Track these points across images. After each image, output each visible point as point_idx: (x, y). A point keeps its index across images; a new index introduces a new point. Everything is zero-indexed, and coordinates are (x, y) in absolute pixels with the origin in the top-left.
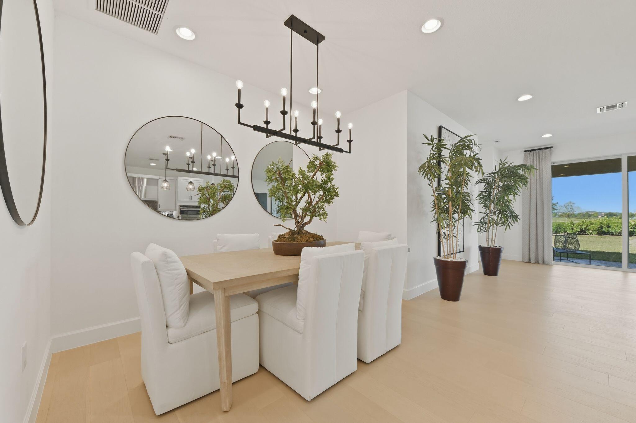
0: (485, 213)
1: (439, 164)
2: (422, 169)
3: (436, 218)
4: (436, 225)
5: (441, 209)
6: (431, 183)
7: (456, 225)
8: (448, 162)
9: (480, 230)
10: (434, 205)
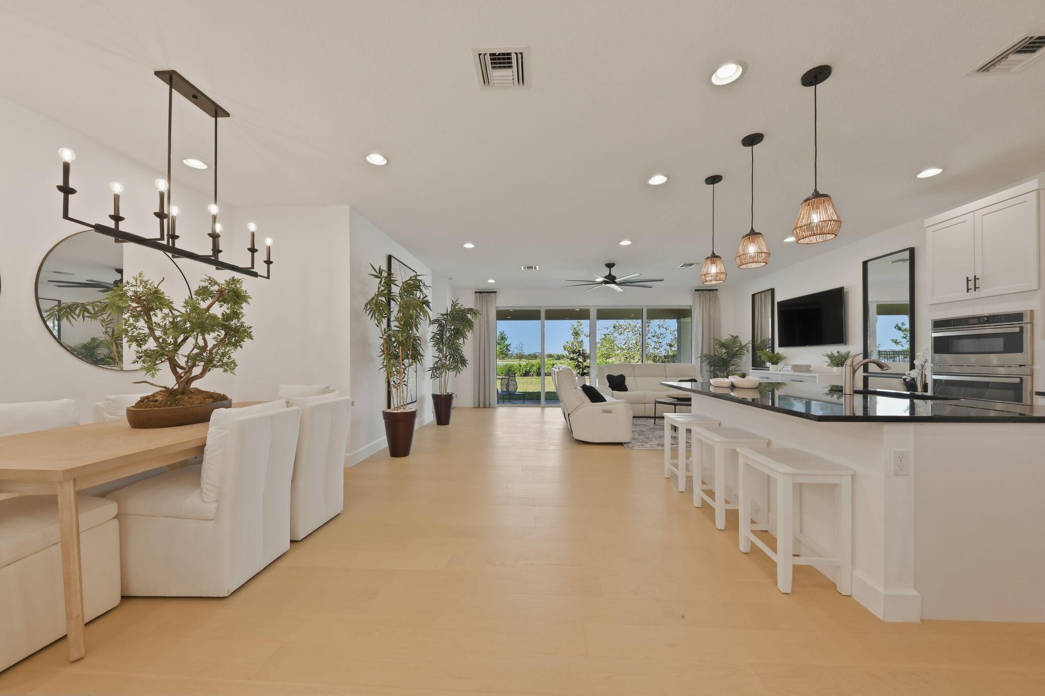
0: (438, 357)
1: (389, 304)
2: (369, 307)
3: (385, 364)
4: (385, 374)
5: (390, 355)
6: (379, 324)
7: (406, 372)
8: (398, 301)
9: (433, 376)
10: (382, 349)
